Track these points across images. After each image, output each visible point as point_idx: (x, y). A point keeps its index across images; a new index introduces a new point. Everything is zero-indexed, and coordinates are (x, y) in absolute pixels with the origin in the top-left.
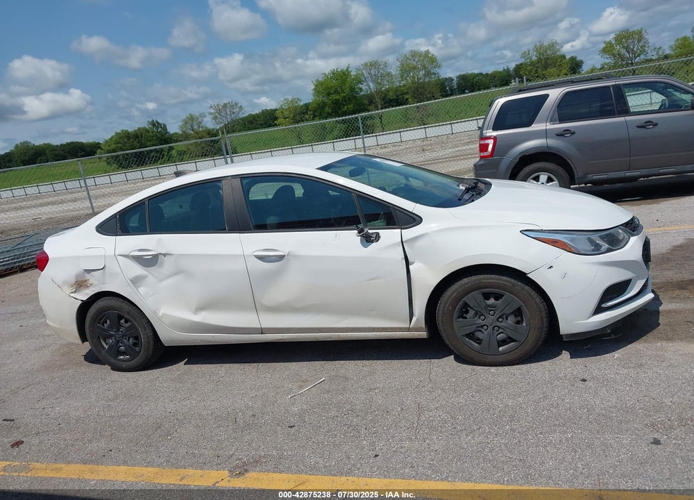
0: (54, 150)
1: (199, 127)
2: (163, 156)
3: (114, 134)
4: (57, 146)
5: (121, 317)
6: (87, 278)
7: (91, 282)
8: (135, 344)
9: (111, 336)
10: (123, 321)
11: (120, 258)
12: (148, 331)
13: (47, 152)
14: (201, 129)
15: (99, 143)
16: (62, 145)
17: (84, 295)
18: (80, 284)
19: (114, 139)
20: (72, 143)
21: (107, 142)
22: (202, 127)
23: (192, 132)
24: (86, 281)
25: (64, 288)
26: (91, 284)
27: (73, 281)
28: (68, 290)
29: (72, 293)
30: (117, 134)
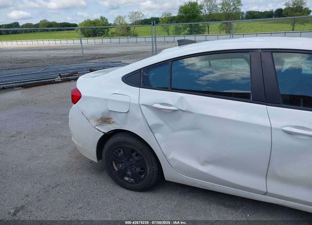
0: (57, 25)
1: (123, 22)
2: (104, 34)
3: (84, 21)
4: (59, 23)
5: (133, 151)
6: (111, 117)
7: (114, 120)
8: (141, 173)
9: (122, 163)
10: (134, 154)
11: (143, 107)
12: (154, 167)
13: (54, 25)
14: (123, 23)
15: (76, 24)
16: (60, 23)
17: (107, 128)
18: (105, 120)
19: (84, 23)
20: (65, 23)
21: (80, 24)
22: (124, 22)
23: (119, 24)
24: (109, 119)
25: (92, 121)
26: (113, 122)
27: (99, 117)
28: (94, 124)
29: (97, 125)
30: (85, 21)
